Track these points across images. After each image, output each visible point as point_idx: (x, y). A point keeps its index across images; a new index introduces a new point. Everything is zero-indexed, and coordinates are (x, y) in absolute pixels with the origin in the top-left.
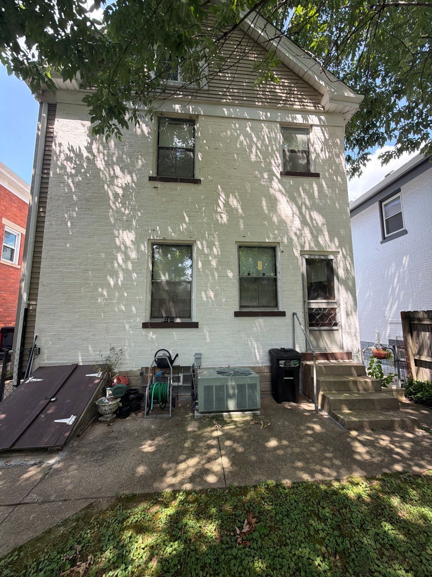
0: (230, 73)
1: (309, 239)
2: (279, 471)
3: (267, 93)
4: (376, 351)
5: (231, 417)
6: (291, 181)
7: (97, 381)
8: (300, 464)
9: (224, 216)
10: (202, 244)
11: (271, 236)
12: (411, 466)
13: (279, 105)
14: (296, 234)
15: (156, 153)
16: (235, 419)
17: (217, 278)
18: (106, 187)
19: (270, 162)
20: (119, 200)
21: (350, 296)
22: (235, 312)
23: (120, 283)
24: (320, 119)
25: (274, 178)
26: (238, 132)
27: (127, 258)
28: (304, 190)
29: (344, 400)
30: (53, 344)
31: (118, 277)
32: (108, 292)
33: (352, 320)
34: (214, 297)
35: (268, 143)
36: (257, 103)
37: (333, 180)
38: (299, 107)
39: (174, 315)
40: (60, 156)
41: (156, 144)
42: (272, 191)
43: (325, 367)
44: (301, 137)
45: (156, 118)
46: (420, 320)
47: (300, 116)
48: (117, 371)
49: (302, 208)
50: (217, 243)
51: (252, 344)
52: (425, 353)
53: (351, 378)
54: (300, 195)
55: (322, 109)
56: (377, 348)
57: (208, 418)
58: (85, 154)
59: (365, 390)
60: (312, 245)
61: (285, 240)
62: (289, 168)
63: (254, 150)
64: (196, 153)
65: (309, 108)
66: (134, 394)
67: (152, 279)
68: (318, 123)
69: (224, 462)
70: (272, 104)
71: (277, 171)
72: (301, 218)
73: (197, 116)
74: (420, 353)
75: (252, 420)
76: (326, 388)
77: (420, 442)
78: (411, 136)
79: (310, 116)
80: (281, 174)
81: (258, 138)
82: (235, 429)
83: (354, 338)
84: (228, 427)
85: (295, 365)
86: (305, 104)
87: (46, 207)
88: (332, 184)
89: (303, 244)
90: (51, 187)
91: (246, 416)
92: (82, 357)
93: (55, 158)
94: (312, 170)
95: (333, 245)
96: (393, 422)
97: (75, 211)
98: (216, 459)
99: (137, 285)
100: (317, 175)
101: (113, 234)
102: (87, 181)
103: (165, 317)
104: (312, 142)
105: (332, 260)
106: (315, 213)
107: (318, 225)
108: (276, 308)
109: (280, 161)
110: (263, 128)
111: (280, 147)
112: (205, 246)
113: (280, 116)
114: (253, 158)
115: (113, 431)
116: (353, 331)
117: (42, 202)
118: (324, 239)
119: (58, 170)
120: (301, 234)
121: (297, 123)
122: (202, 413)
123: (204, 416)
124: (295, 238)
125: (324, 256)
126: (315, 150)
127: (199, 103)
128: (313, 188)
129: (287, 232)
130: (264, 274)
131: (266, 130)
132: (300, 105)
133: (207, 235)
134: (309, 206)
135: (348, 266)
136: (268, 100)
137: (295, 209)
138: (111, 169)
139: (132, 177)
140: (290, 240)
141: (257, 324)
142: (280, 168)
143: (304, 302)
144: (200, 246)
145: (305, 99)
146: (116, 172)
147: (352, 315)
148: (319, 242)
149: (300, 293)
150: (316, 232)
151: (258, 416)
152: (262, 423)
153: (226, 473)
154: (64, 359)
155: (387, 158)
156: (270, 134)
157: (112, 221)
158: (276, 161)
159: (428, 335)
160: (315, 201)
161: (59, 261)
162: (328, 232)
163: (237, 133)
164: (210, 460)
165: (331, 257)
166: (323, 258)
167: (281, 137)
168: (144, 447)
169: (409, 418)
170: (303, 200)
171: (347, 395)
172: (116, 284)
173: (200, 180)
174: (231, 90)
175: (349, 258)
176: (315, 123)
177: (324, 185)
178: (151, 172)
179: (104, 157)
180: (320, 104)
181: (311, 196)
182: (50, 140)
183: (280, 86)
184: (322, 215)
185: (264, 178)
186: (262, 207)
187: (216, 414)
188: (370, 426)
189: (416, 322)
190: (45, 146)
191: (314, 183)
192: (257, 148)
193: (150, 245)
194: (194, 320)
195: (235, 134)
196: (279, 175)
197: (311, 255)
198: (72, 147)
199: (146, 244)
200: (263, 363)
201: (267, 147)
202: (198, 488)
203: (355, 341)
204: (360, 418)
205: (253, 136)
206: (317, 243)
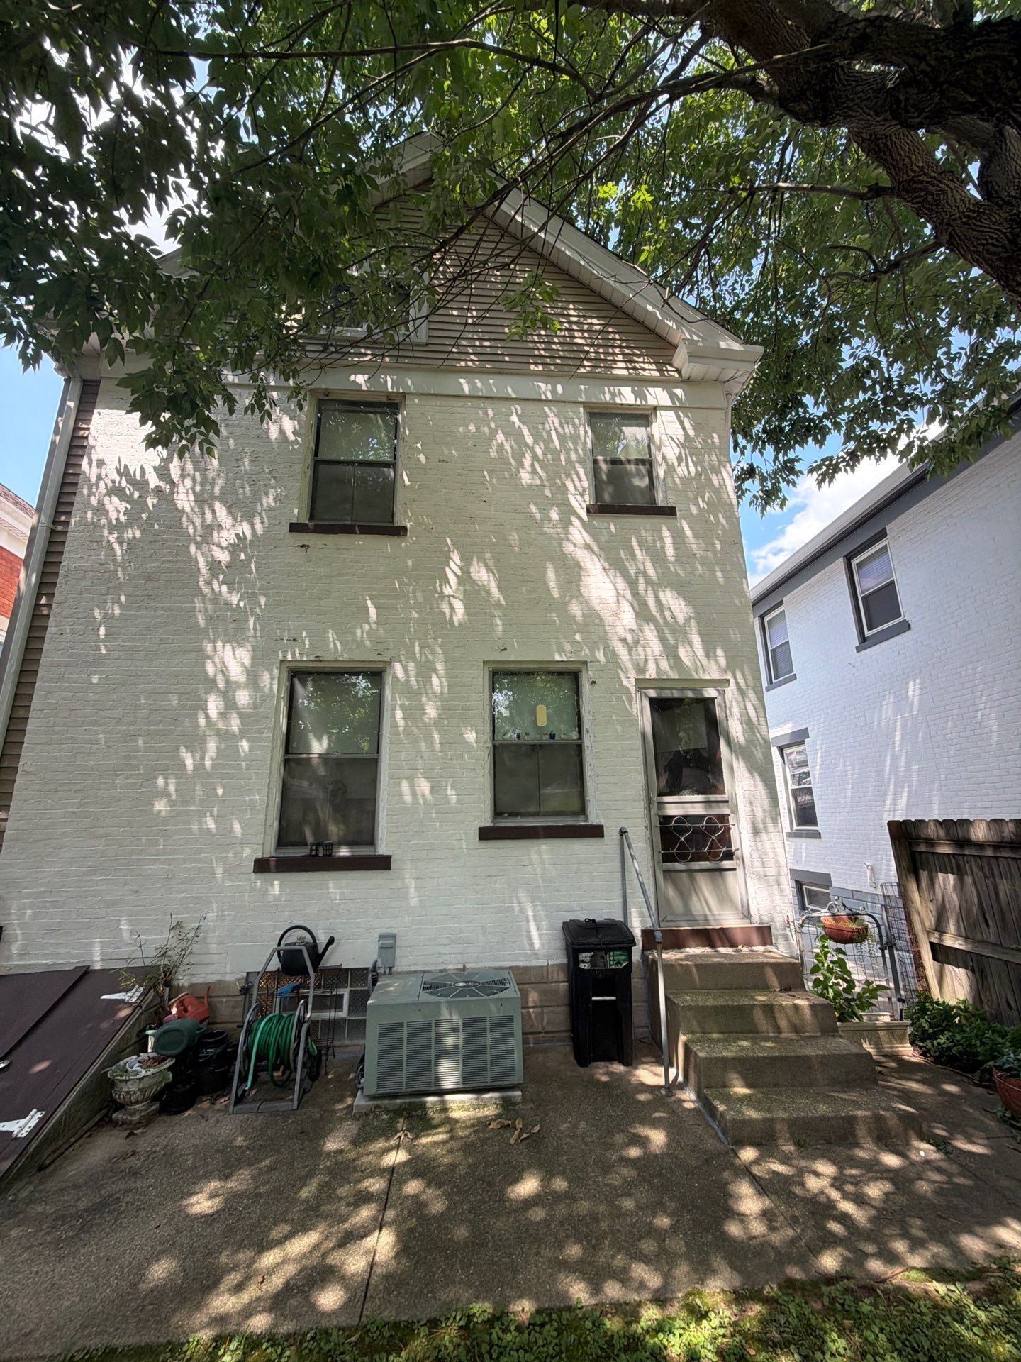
0: (476, 310)
1: (657, 651)
2: (515, 1272)
3: (554, 347)
4: (830, 922)
5: (445, 1110)
6: (612, 525)
7: (124, 1013)
8: (574, 1251)
9: (458, 604)
10: (406, 670)
11: (568, 647)
12: (866, 1256)
13: (582, 370)
14: (624, 640)
15: (309, 473)
16: (455, 1115)
17: (437, 746)
18: (193, 548)
19: (564, 485)
20: (221, 577)
21: (760, 785)
22: (481, 829)
23: (208, 763)
24: (673, 396)
25: (573, 519)
26: (493, 425)
27: (230, 705)
28: (641, 544)
29: (733, 1059)
30: (35, 916)
31: (204, 751)
32: (178, 785)
33: (767, 844)
34: (432, 792)
35: (558, 447)
36: (532, 367)
37: (708, 521)
38: (625, 372)
39: (334, 839)
40: (97, 485)
41: (310, 455)
42: (568, 548)
43: (697, 966)
44: (633, 433)
45: (315, 402)
46: (931, 843)
47: (629, 389)
48: (186, 984)
49: (637, 582)
50: (440, 666)
51: (522, 910)
52: (952, 928)
53: (761, 998)
54: (633, 555)
55: (676, 375)
56: (833, 915)
57: (388, 1112)
58: (153, 481)
59: (795, 1029)
60: (664, 665)
61: (601, 656)
62: (607, 498)
63: (527, 462)
64: (399, 470)
65: (647, 373)
66: (215, 1045)
67: (287, 751)
68: (669, 403)
69: (383, 1243)
70: (566, 368)
71: (580, 503)
72: (636, 607)
73: (404, 395)
74: (940, 928)
75: (498, 1116)
76: (695, 1026)
77: (912, 1181)
78: (875, 425)
79: (650, 389)
80: (588, 511)
81: (537, 437)
82: (444, 1142)
83: (775, 888)
84: (429, 1139)
85: (619, 963)
86: (637, 365)
87: (53, 594)
88: (704, 529)
89: (642, 664)
90: (70, 552)
91: (485, 1106)
92: (102, 948)
93: (85, 491)
94: (660, 500)
95: (713, 665)
96: (851, 1121)
97: (119, 601)
98: (365, 1236)
99: (248, 768)
100: (671, 511)
101: (201, 650)
102: (151, 537)
103: (312, 844)
104: (658, 442)
105: (713, 699)
106: (668, 592)
107: (676, 622)
108: (582, 818)
109: (585, 484)
110: (547, 416)
111: (585, 454)
112: (412, 673)
113: (583, 391)
114: (525, 477)
115: (134, 1153)
116: (771, 871)
117: (46, 584)
118: (693, 654)
119: (89, 515)
120: (637, 642)
121: (622, 405)
122: (373, 1097)
123: (377, 1107)
124: (622, 651)
125: (693, 690)
126: (664, 457)
127: (408, 370)
128: (661, 538)
129: (604, 641)
130: (552, 737)
131: (553, 420)
132: (627, 368)
133: (417, 649)
134: (655, 578)
135: (752, 713)
136: (558, 361)
137: (621, 585)
138: (207, 511)
139: (252, 525)
140: (612, 654)
141: (534, 857)
142: (587, 497)
143: (649, 800)
144: (400, 674)
145: (639, 356)
146: (218, 514)
147: (767, 832)
148: (680, 659)
149: (638, 781)
150: (671, 637)
151: (514, 1104)
152: (519, 1126)
153: (374, 1280)
154: (58, 955)
155: (828, 470)
156: (563, 428)
157: (201, 621)
158: (577, 483)
159: (952, 882)
160: (668, 568)
161: (69, 716)
162: (701, 634)
163: (490, 427)
164: (350, 1238)
165: (710, 693)
166: (690, 694)
167: (589, 432)
168: (194, 1199)
169: (893, 1109)
170: (641, 567)
171: (745, 1044)
172: (199, 767)
173: (405, 528)
174: (477, 343)
175: (752, 696)
176: (660, 404)
177: (688, 532)
178: (296, 511)
179: (194, 485)
180: (671, 365)
181: (658, 556)
182: (80, 453)
183: (582, 331)
184: (685, 599)
185: (550, 520)
186: (546, 583)
187: (407, 1100)
188: (792, 1134)
189: (923, 848)
190: (67, 466)
191: (664, 528)
192: (535, 457)
193: (285, 676)
194: (382, 850)
195: (486, 430)
196: (583, 514)
197: (661, 689)
198: (126, 466)
199: (276, 672)
200: (549, 957)
201: (556, 454)
202: (287, 1327)
203: (777, 898)
204: (768, 1111)
205: (525, 431)
206: (677, 662)
